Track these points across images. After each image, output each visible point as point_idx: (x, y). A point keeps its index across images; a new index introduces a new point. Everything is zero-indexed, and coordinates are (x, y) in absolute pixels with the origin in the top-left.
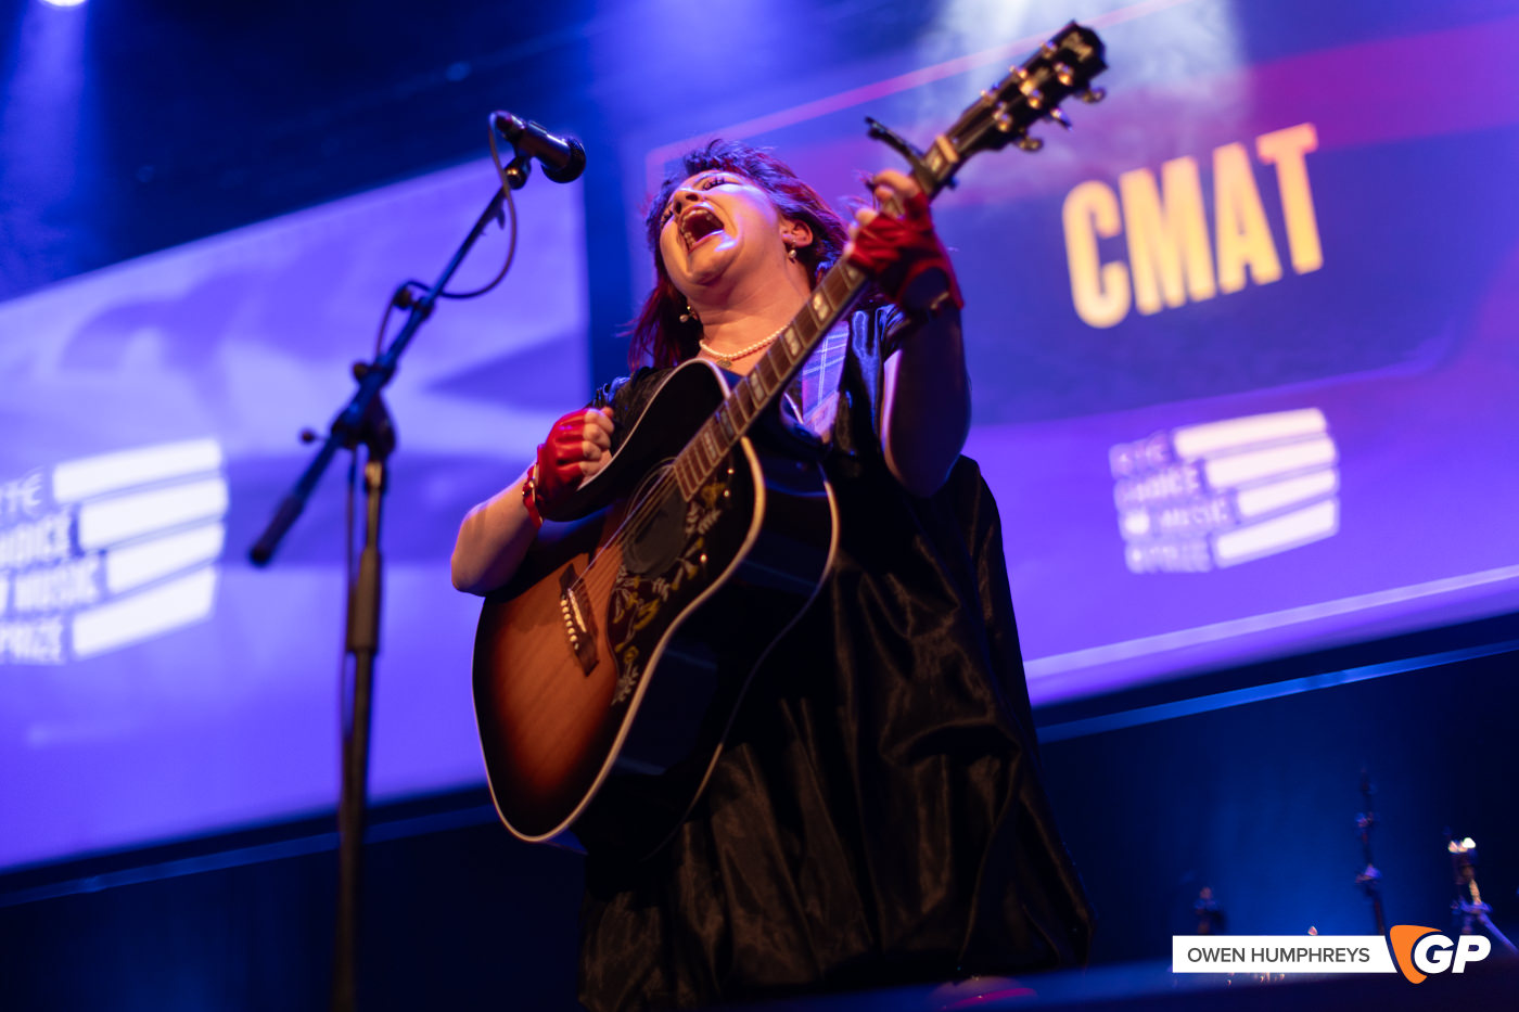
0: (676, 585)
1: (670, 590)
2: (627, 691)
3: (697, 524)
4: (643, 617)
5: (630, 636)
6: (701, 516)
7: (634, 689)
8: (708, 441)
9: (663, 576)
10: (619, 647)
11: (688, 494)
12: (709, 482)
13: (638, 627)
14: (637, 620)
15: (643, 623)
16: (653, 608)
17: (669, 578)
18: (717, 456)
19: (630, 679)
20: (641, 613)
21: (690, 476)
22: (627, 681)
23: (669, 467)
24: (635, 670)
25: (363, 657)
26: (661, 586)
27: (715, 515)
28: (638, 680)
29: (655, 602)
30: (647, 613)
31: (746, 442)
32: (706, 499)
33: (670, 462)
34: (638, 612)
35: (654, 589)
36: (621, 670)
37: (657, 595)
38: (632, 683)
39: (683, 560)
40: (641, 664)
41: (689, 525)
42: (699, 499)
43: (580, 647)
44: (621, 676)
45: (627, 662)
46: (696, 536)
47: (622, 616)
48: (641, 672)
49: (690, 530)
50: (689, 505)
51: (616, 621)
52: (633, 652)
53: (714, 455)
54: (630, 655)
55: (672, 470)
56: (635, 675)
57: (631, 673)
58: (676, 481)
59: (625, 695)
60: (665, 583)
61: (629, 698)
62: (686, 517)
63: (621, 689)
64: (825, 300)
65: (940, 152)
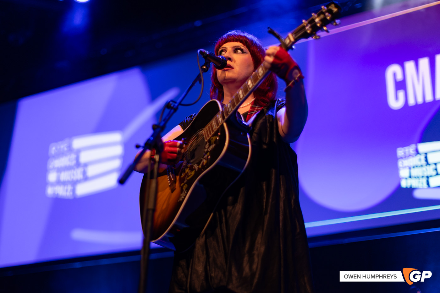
0: (200, 167)
1: (198, 168)
2: (183, 197)
3: (208, 148)
4: (190, 176)
5: (185, 181)
6: (210, 145)
7: (185, 197)
8: (214, 123)
9: (197, 164)
10: (182, 184)
11: (206, 139)
12: (213, 136)
13: (188, 178)
15: (190, 177)
16: (193, 173)
17: (198, 164)
18: (216, 128)
19: (184, 194)
20: (189, 175)
21: (208, 134)
22: (183, 194)
24: (186, 191)
26: (196, 167)
27: (213, 146)
28: (186, 194)
29: (194, 171)
30: (191, 175)
31: (225, 124)
32: (211, 141)
33: (202, 130)
34: (189, 174)
35: (194, 167)
36: (182, 191)
37: (195, 169)
38: (185, 195)
39: (203, 159)
40: (188, 190)
41: (206, 148)
42: (209, 141)
43: (171, 184)
44: (182, 193)
45: (184, 189)
46: (207, 152)
47: (184, 175)
48: (187, 192)
49: (206, 150)
50: (206, 143)
51: (182, 177)
53: (215, 127)
54: (185, 187)
55: (202, 132)
56: (186, 193)
57: (184, 193)
58: (203, 135)
60: (197, 166)
61: (183, 199)
62: (205, 146)
63: (181, 197)
64: (252, 82)
65: (289, 39)
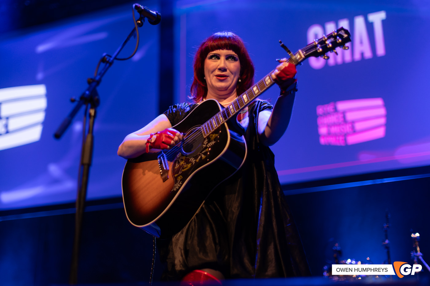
0: (197, 160)
1: (195, 161)
2: (177, 188)
3: (207, 144)
4: (185, 168)
5: (180, 173)
6: (209, 141)
7: (180, 188)
8: (214, 122)
9: (193, 157)
10: (176, 175)
11: (205, 135)
12: (213, 133)
13: (183, 170)
14: (183, 168)
16: (189, 166)
17: (196, 158)
18: (216, 126)
19: (179, 185)
20: (185, 167)
21: (207, 131)
22: (177, 185)
23: (199, 127)
24: (181, 182)
25: (86, 167)
26: (193, 160)
27: (213, 143)
28: (181, 185)
29: (190, 164)
30: (187, 167)
31: (226, 124)
32: (211, 138)
33: (200, 126)
34: (184, 166)
35: (190, 160)
36: (176, 181)
37: (191, 162)
38: (179, 186)
39: (201, 154)
40: (183, 181)
41: (204, 144)
42: (208, 138)
43: (163, 173)
44: (176, 184)
45: (178, 180)
46: (206, 148)
47: (178, 166)
48: (183, 183)
49: (204, 146)
50: (205, 139)
51: (176, 168)
52: (181, 177)
53: (215, 126)
54: (179, 178)
56: (180, 184)
57: (179, 183)
58: (201, 132)
59: (176, 189)
60: (194, 159)
61: (178, 190)
62: (203, 142)
63: (175, 187)
64: (257, 88)
65: (300, 55)
